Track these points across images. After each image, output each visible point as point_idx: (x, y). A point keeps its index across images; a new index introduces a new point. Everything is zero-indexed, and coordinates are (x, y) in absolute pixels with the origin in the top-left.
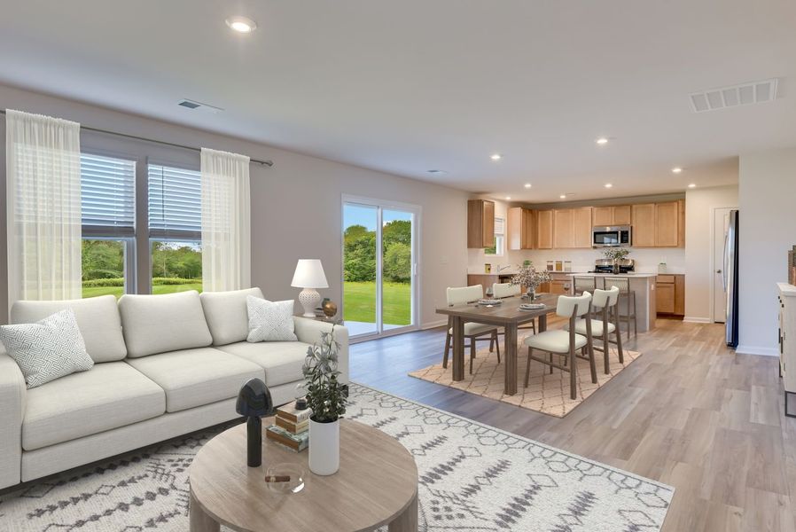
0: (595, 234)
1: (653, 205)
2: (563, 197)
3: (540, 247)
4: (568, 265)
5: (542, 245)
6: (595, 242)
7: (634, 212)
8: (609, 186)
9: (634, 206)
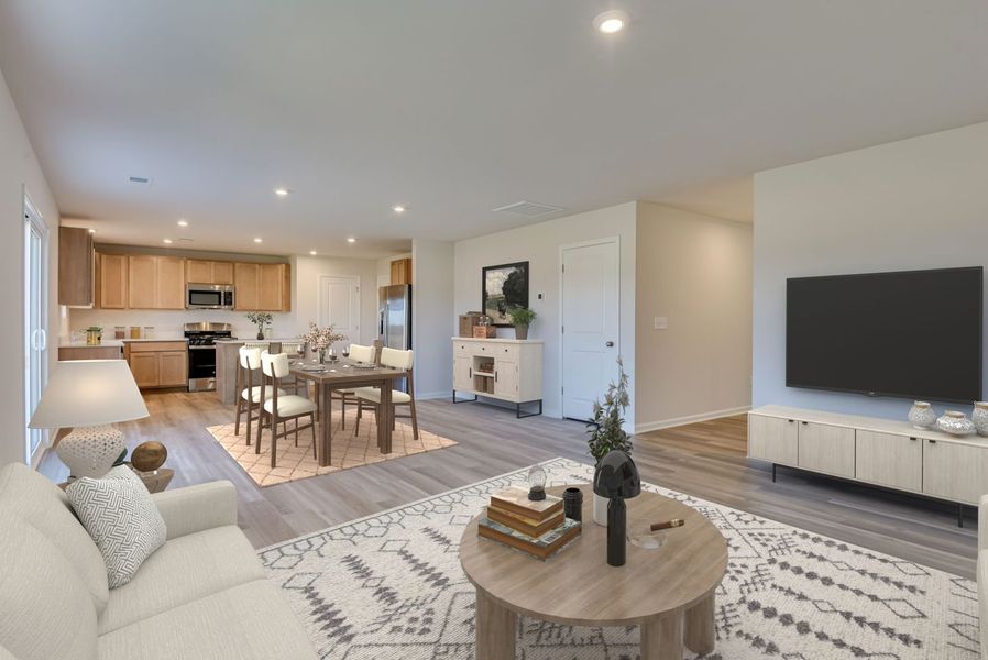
0: (191, 292)
1: (257, 266)
2: (168, 242)
3: (103, 304)
4: (148, 332)
5: (107, 303)
6: (190, 303)
7: (237, 271)
8: (258, 240)
9: (237, 265)
